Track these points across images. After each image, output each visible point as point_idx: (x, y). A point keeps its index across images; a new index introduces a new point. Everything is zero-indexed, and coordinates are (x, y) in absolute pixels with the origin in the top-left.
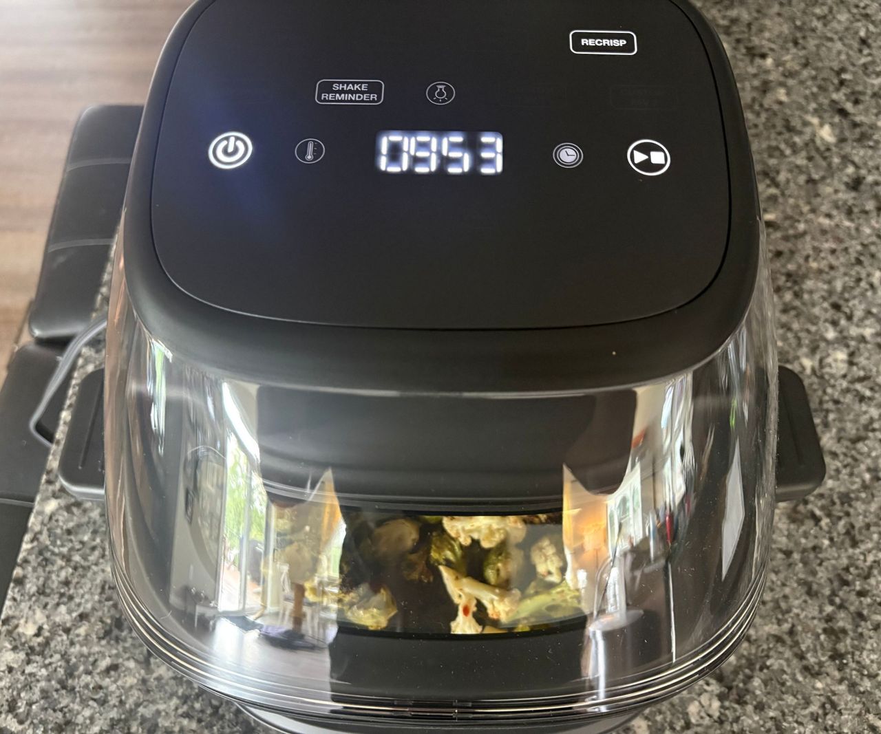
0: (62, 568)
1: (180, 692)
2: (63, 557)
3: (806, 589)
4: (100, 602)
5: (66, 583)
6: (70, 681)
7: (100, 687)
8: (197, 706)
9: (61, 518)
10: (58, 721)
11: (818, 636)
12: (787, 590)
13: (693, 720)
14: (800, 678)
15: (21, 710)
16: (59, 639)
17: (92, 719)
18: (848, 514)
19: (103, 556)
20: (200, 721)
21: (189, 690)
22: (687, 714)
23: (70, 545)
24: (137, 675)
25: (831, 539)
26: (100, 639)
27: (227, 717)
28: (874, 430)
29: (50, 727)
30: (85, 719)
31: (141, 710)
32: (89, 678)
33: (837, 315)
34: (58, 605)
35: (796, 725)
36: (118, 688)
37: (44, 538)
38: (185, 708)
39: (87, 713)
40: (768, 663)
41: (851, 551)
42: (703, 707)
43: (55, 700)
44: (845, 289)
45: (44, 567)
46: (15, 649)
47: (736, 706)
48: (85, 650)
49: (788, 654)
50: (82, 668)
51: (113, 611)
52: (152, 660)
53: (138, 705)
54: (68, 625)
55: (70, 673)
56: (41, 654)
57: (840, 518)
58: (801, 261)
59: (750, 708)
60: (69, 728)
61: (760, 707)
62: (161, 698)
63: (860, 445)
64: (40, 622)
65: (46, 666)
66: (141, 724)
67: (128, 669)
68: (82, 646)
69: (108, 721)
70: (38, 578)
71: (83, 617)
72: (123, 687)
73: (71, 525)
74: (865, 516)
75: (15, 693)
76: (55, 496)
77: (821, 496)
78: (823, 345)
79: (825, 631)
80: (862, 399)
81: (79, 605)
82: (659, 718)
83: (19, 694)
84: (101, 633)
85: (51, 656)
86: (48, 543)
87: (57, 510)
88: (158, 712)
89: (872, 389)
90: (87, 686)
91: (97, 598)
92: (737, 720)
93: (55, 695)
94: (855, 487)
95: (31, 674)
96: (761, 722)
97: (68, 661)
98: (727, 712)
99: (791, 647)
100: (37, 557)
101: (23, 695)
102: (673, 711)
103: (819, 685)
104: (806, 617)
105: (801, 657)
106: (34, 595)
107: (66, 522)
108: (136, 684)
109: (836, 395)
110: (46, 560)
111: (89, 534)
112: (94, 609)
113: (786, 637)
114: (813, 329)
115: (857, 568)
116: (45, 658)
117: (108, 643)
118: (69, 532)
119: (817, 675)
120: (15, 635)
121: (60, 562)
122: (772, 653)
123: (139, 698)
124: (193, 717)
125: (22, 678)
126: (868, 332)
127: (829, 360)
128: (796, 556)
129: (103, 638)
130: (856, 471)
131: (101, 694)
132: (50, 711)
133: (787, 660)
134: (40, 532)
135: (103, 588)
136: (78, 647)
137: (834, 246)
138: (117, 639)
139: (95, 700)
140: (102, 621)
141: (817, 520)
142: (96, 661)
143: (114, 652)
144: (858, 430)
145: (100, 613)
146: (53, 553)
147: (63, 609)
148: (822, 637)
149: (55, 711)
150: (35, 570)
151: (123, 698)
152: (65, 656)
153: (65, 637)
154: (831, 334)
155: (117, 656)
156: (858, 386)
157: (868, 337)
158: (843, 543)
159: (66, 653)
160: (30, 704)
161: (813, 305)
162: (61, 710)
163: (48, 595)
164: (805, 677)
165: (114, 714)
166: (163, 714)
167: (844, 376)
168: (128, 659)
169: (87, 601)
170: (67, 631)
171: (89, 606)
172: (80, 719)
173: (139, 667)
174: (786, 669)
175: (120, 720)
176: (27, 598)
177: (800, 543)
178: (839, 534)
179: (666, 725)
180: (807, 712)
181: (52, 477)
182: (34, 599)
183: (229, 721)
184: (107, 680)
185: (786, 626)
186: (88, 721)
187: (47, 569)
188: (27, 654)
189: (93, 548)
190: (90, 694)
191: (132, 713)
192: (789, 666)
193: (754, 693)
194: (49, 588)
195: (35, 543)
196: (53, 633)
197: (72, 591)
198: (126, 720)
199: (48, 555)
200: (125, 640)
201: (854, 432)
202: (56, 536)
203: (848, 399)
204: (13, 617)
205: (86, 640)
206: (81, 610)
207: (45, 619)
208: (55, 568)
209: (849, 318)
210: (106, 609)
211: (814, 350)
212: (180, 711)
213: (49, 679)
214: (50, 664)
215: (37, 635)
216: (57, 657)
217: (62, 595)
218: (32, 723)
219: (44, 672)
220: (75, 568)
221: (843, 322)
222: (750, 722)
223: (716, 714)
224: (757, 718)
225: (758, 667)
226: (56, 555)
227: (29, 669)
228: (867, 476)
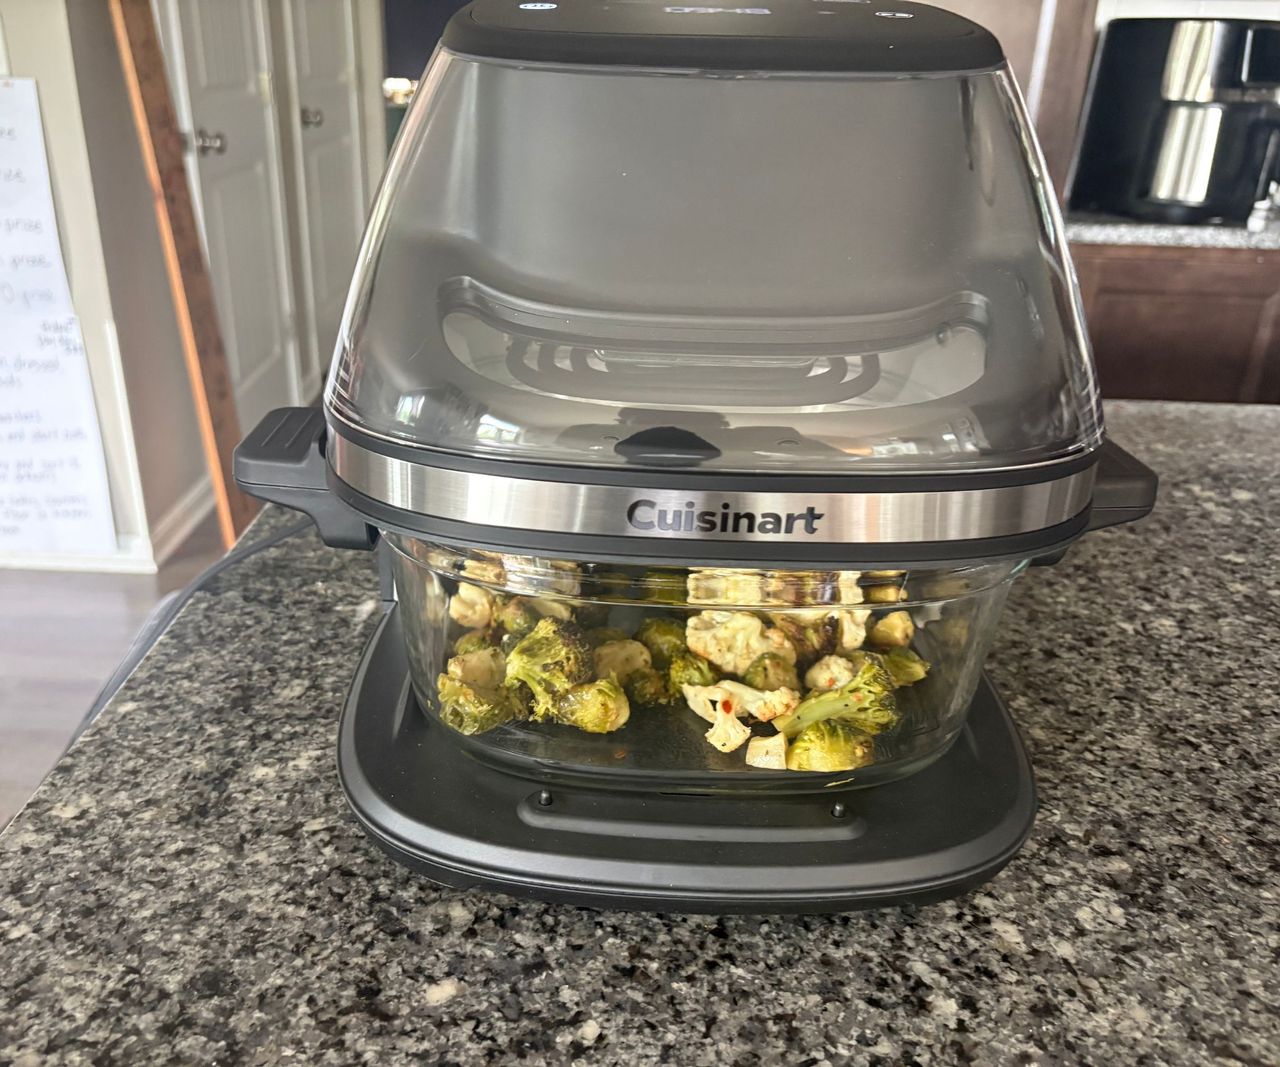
0: (130, 759)
1: (285, 878)
2: (134, 749)
3: (1207, 804)
4: (178, 790)
5: (135, 772)
6: (117, 864)
7: (164, 870)
8: (310, 893)
9: (138, 717)
10: (87, 903)
11: (1243, 848)
12: (1180, 805)
13: (1088, 927)
14: (1236, 888)
15: (30, 892)
16: (111, 822)
17: (142, 903)
18: (1236, 742)
19: (190, 751)
20: (312, 908)
21: (299, 877)
22: (1077, 920)
23: (146, 739)
24: (222, 860)
25: (1222, 762)
26: (171, 824)
27: (356, 905)
28: (1236, 677)
29: (72, 910)
30: (133, 902)
31: (222, 894)
32: (147, 861)
33: (1149, 595)
34: (117, 791)
35: (1250, 935)
36: (190, 871)
37: (112, 733)
38: (291, 894)
39: (136, 895)
40: (1181, 871)
41: (1254, 773)
42: (1098, 913)
43: (88, 882)
44: (1149, 578)
45: (105, 758)
46: (38, 831)
47: (1150, 914)
48: (147, 833)
49: (1206, 863)
50: (138, 851)
51: (195, 799)
52: (246, 846)
53: (217, 890)
54: (127, 810)
55: (120, 854)
56: (81, 836)
57: (1226, 745)
58: (1089, 558)
59: (1171, 916)
60: (102, 912)
61: (1185, 916)
62: (254, 883)
63: (1224, 688)
64: (85, 807)
65: (82, 848)
66: (220, 909)
67: (207, 853)
68: (143, 829)
69: (168, 905)
70: (93, 767)
71: (149, 803)
72: (197, 871)
73: (152, 723)
74: (1259, 744)
75: (25, 875)
76: (133, 699)
77: (1193, 726)
78: (1140, 614)
79: (1251, 843)
80: (1210, 654)
81: (148, 792)
82: (1033, 923)
83: (32, 876)
84: (175, 818)
85: (95, 838)
86: (115, 736)
87: (135, 710)
88: (249, 899)
89: (1218, 647)
90: (142, 868)
91: (174, 786)
92: (1157, 927)
93: (90, 877)
94: (1235, 720)
95: (56, 856)
96: (1195, 931)
97: (118, 844)
98: (1137, 919)
99: (1208, 858)
100: (97, 748)
101: (36, 876)
102: (1054, 916)
103: (1266, 894)
104: (1218, 829)
105: (1228, 867)
106: (83, 781)
107: (147, 719)
108: (219, 868)
109: (1175, 650)
110: (110, 752)
111: (175, 732)
112: (168, 796)
113: (1197, 848)
114: (1125, 603)
115: (1270, 787)
116: (84, 840)
117: (184, 828)
118: (148, 729)
119: (1259, 884)
120: (44, 817)
121: (128, 754)
122: (1181, 862)
123: (220, 882)
124: (302, 904)
125: (42, 859)
126: (1194, 607)
127: (1155, 625)
128: (1179, 775)
129: (177, 823)
130: (1229, 708)
131: (163, 877)
132: (77, 893)
133: (1208, 869)
134: (107, 728)
135: (185, 779)
136: (137, 831)
137: (1124, 550)
138: (197, 826)
139: (151, 883)
140: (177, 806)
141: (1196, 747)
142: (162, 844)
143: (191, 836)
144: (1216, 676)
145: (177, 800)
146: (120, 745)
147: (123, 795)
148: (1250, 849)
149: (84, 892)
150: (90, 759)
151: (196, 881)
152: (116, 840)
153: (120, 820)
154: (1147, 607)
155: (193, 840)
156: (1202, 645)
157: (1196, 611)
158: (1239, 765)
159: (117, 835)
160: (46, 886)
161: (1117, 587)
162: (95, 892)
163: (105, 782)
164: (1243, 887)
165: (180, 898)
166: (256, 899)
167: (1179, 637)
168: (211, 844)
169: (159, 789)
170: (125, 815)
171: (162, 793)
172: (124, 902)
173: (225, 851)
174: (1209, 877)
175: (185, 905)
176: (72, 783)
177: (1182, 765)
178: (1231, 758)
179: (1047, 930)
180: (1260, 921)
181: (133, 685)
182: (82, 785)
183: (360, 909)
184: (176, 863)
185: (1192, 838)
186: (135, 905)
187: (108, 760)
188: (57, 836)
189: (179, 744)
190: (145, 877)
191: (207, 898)
192: (1212, 875)
193: (1172, 902)
194: (107, 775)
195: (97, 737)
196: (103, 816)
197: (138, 780)
198: (196, 905)
199: (114, 747)
200: (209, 826)
201: (1211, 678)
202: (128, 732)
203: (1192, 653)
204: (46, 801)
205: (151, 824)
206: (150, 796)
207: (94, 804)
208: (121, 759)
209: (1166, 596)
210: (186, 797)
211: (1131, 618)
212: (283, 897)
213: (84, 861)
214: (91, 846)
215: (76, 818)
216: (105, 839)
217: (124, 783)
218: (44, 904)
219: (79, 853)
220: (149, 760)
221: (1158, 599)
222: (1178, 930)
223: (1122, 922)
224: (1186, 927)
225: (1166, 875)
226: (125, 747)
227: (54, 851)
228: (1247, 713)
